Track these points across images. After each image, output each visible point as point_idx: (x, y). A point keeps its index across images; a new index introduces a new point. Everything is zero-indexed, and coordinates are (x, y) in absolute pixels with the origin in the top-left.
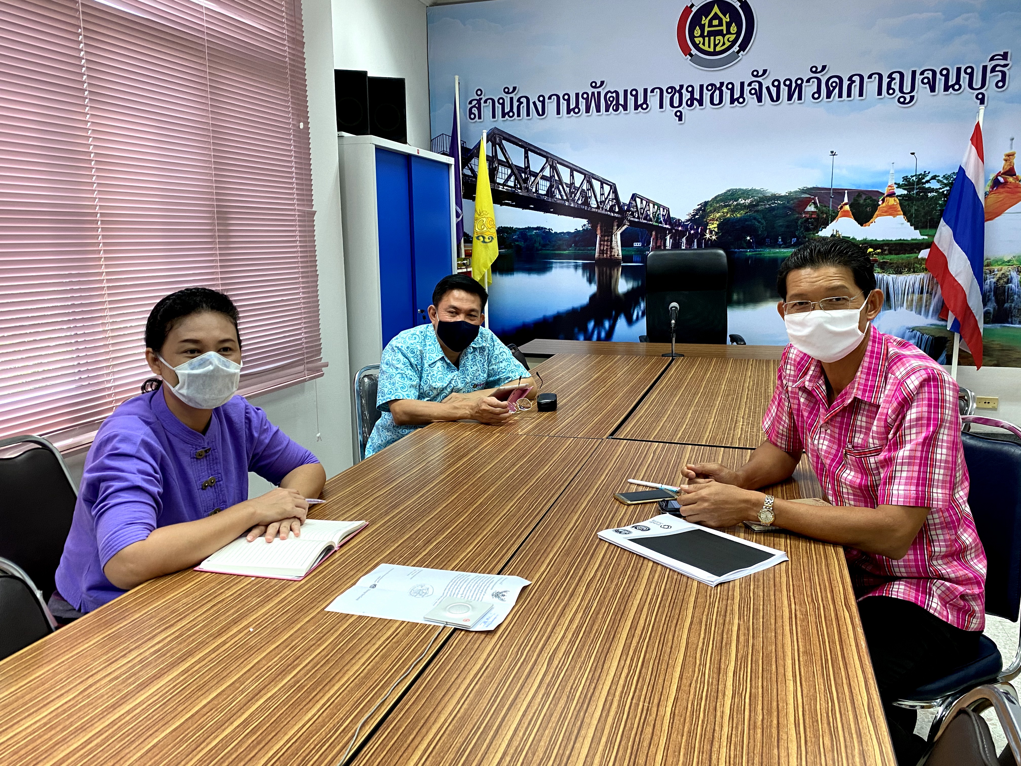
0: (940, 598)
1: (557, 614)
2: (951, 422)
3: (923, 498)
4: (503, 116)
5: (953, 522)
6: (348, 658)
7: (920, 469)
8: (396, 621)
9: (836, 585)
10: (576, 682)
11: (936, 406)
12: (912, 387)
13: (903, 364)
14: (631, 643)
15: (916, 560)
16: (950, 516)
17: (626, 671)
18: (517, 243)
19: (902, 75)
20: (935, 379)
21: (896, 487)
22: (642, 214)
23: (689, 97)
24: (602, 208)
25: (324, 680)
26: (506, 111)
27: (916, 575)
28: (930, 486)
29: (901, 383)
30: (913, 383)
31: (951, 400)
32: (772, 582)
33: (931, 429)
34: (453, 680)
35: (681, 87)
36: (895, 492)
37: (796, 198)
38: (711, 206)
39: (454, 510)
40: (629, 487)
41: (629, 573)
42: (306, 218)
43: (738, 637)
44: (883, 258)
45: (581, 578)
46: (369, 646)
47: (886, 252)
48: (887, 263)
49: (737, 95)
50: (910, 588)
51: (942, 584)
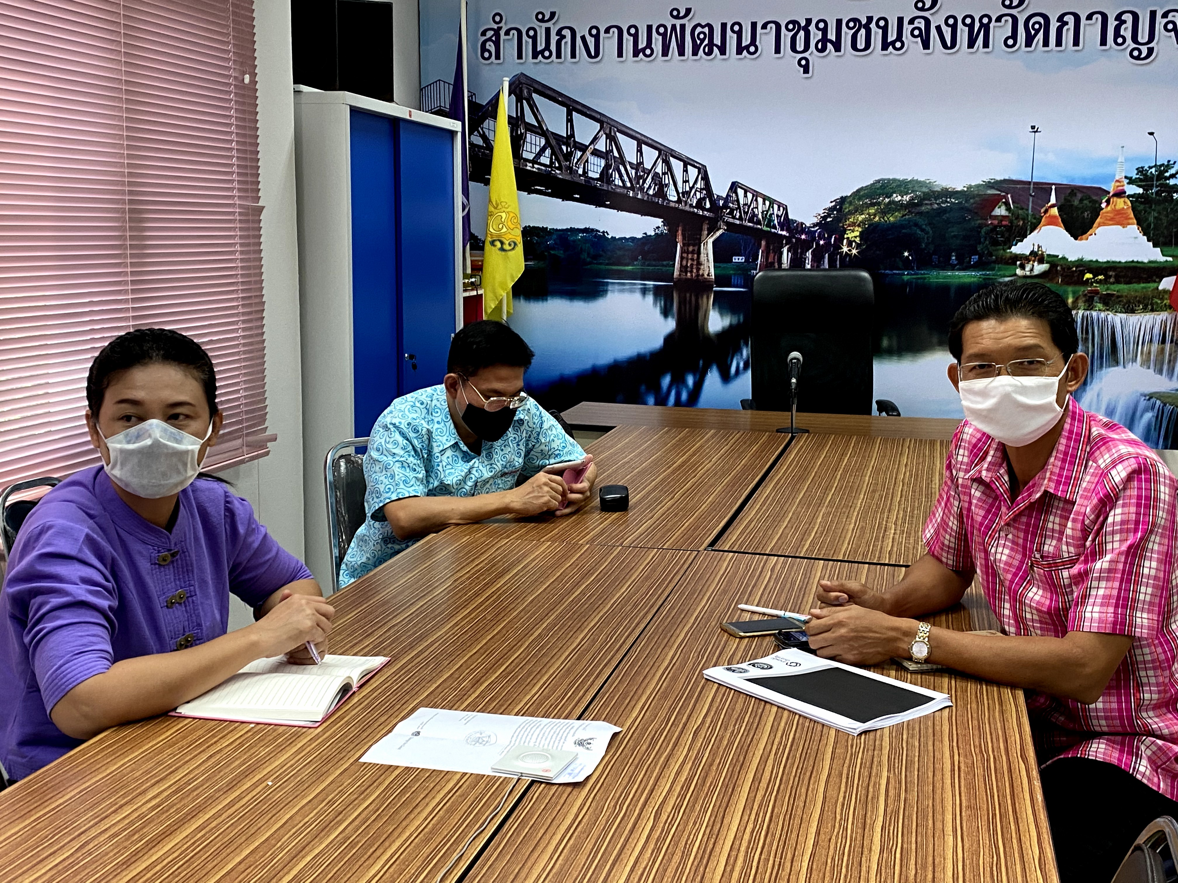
0: (1149, 759)
1: (659, 766)
2: (1164, 528)
3: (1123, 624)
4: (535, 56)
5: (1167, 659)
6: (404, 813)
7: (1121, 585)
8: (456, 773)
9: (1012, 733)
10: (692, 837)
11: (1147, 507)
12: (1117, 479)
13: (1109, 450)
14: (755, 797)
15: (1120, 710)
16: (1165, 652)
17: (750, 826)
18: (552, 252)
19: (1136, 17)
20: (1147, 471)
21: (1089, 608)
22: (746, 213)
23: (820, 37)
24: (686, 202)
25: (380, 836)
26: (539, 48)
27: (1120, 729)
28: (1133, 608)
29: (1104, 474)
30: (1119, 474)
31: (1167, 499)
32: (930, 730)
33: (1139, 535)
34: (540, 835)
35: (809, 21)
36: (1088, 615)
37: (978, 195)
38: (850, 203)
39: (503, 642)
40: (740, 616)
41: (746, 719)
42: (251, 218)
43: (887, 791)
44: (1108, 289)
45: (685, 725)
46: (427, 800)
47: (1112, 280)
48: (1112, 295)
49: (892, 36)
50: (1113, 748)
51: (1153, 743)
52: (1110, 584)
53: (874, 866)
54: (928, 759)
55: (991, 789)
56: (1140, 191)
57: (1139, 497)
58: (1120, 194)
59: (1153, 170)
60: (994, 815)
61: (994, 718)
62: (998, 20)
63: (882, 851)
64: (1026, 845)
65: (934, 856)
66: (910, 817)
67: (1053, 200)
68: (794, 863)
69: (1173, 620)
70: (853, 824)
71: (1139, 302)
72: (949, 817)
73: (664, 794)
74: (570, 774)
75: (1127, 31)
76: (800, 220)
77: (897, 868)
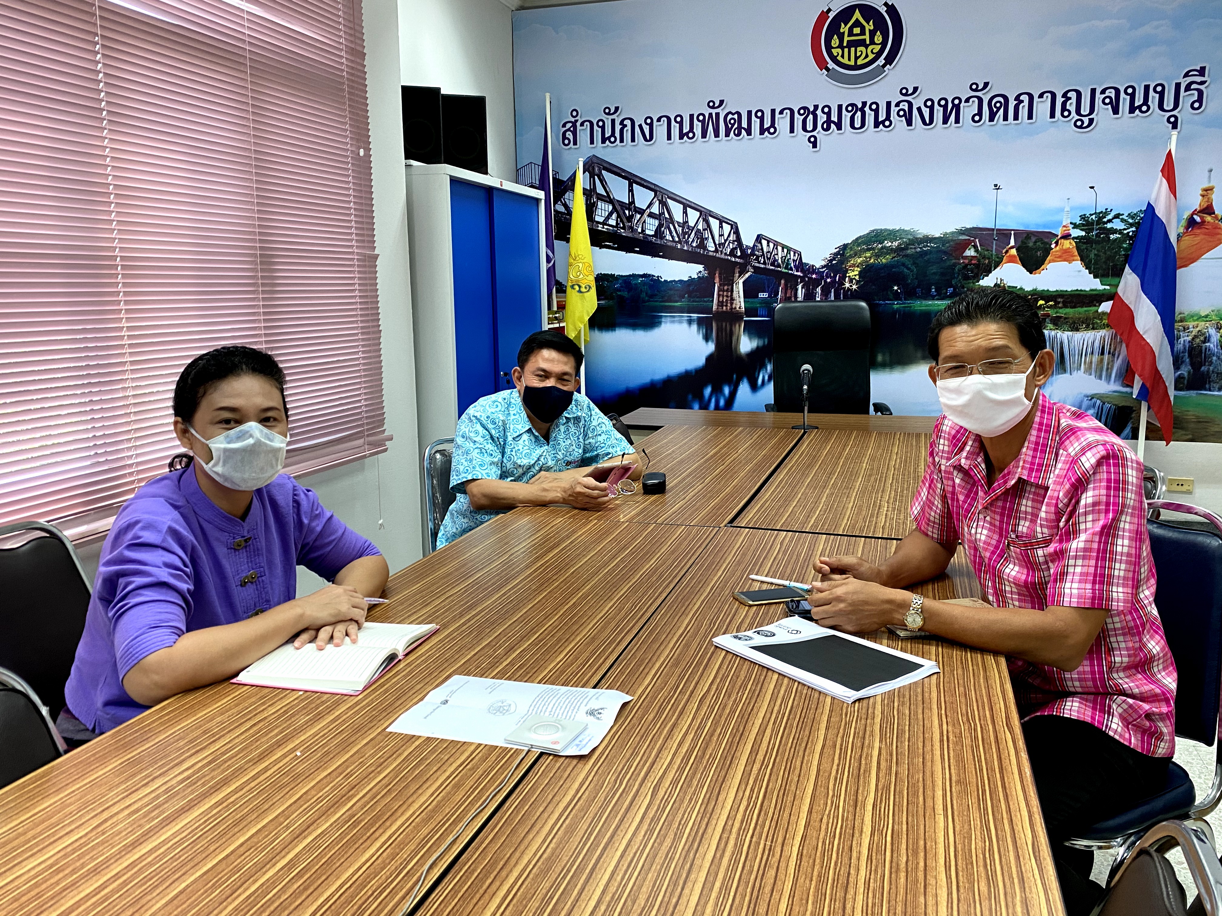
0: (1121, 716)
1: (663, 736)
2: (1134, 508)
3: (1101, 599)
4: (603, 142)
6: (414, 787)
7: (1097, 563)
8: (472, 744)
9: (996, 700)
10: (686, 816)
11: (1117, 489)
12: (1087, 465)
13: (1078, 439)
14: (751, 770)
15: (1093, 672)
16: (1134, 620)
17: (744, 804)
18: (619, 293)
19: (1079, 94)
20: (1115, 457)
21: (1068, 585)
22: (769, 259)
23: (825, 119)
24: (722, 252)
25: (384, 814)
26: (607, 136)
27: (1093, 690)
28: (1109, 584)
29: (1074, 461)
30: (1089, 460)
31: (1135, 481)
32: (920, 698)
33: (1111, 515)
34: (538, 814)
35: (816, 107)
36: (1067, 591)
37: (952, 240)
38: (851, 249)
39: (541, 611)
40: (751, 585)
41: (749, 687)
42: (367, 263)
43: (879, 763)
44: (1056, 313)
45: (692, 692)
46: (439, 773)
47: (1060, 305)
48: (1061, 317)
49: (882, 117)
50: (1086, 705)
51: (1124, 701)
52: (1086, 562)
53: (865, 852)
54: (918, 729)
55: (980, 761)
56: (1083, 233)
57: (1109, 480)
58: (1066, 237)
59: (1093, 217)
60: (984, 791)
61: (980, 686)
62: (967, 101)
63: (872, 834)
64: (1018, 828)
65: (925, 840)
66: (901, 792)
67: (1012, 243)
68: (785, 848)
69: (1141, 590)
70: (845, 801)
71: (1083, 323)
72: (939, 793)
73: (664, 767)
74: (577, 745)
75: (1071, 106)
76: (811, 263)
77: (888, 854)
